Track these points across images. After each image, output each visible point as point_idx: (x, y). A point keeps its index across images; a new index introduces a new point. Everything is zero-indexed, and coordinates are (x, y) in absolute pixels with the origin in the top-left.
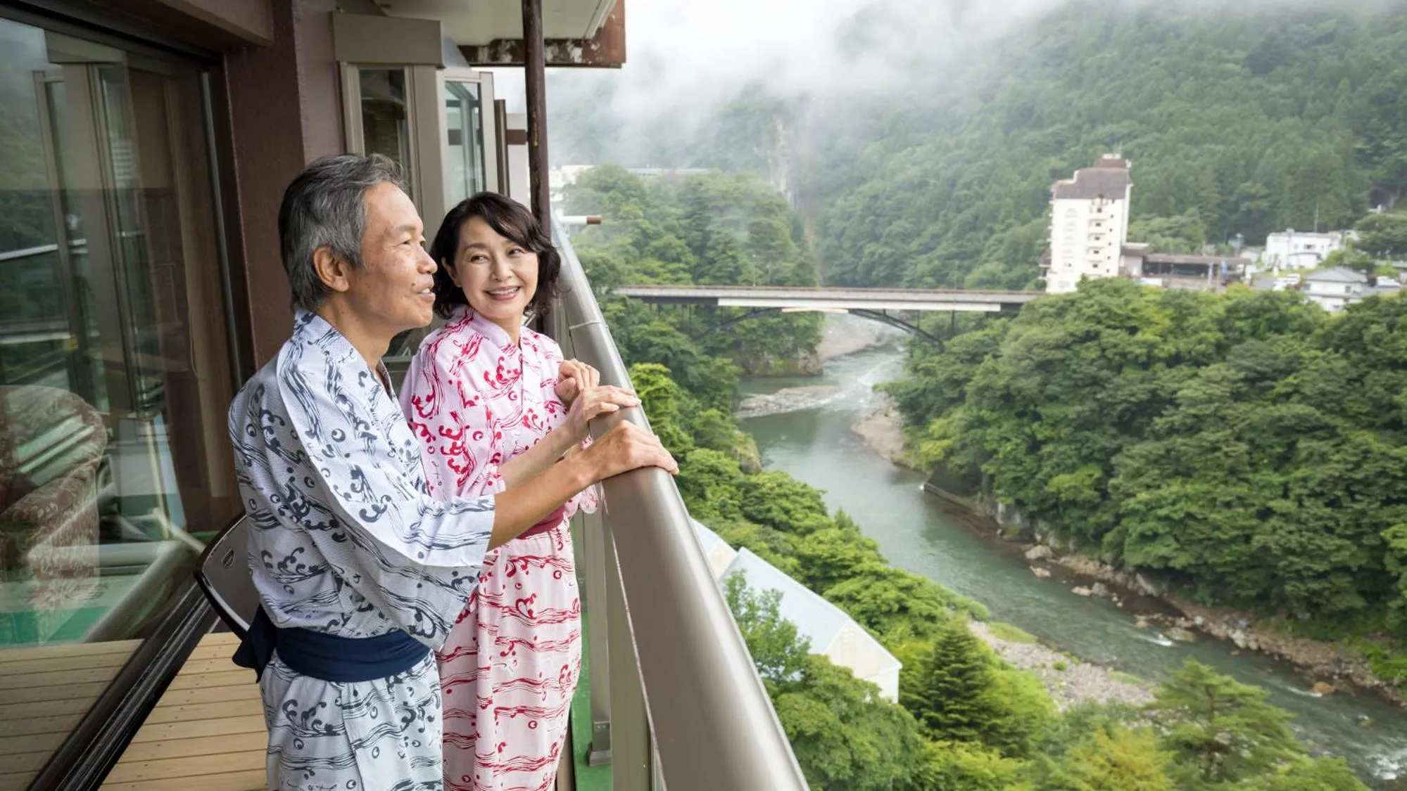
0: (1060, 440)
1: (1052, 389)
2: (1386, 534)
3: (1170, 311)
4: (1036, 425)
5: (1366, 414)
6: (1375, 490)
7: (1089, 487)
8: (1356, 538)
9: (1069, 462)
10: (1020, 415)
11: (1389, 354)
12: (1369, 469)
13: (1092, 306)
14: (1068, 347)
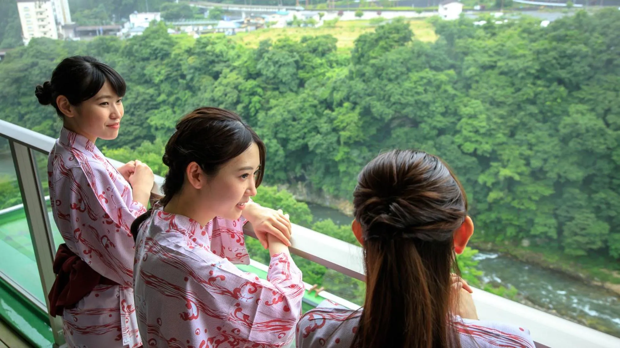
0: (32, 112)
1: (23, 90)
2: (148, 121)
3: (67, 50)
4: (20, 107)
5: (138, 79)
6: (143, 106)
7: (49, 129)
8: (141, 125)
9: (37, 121)
10: (13, 104)
11: (141, 56)
12: (140, 99)
13: (32, 51)
14: (26, 70)
